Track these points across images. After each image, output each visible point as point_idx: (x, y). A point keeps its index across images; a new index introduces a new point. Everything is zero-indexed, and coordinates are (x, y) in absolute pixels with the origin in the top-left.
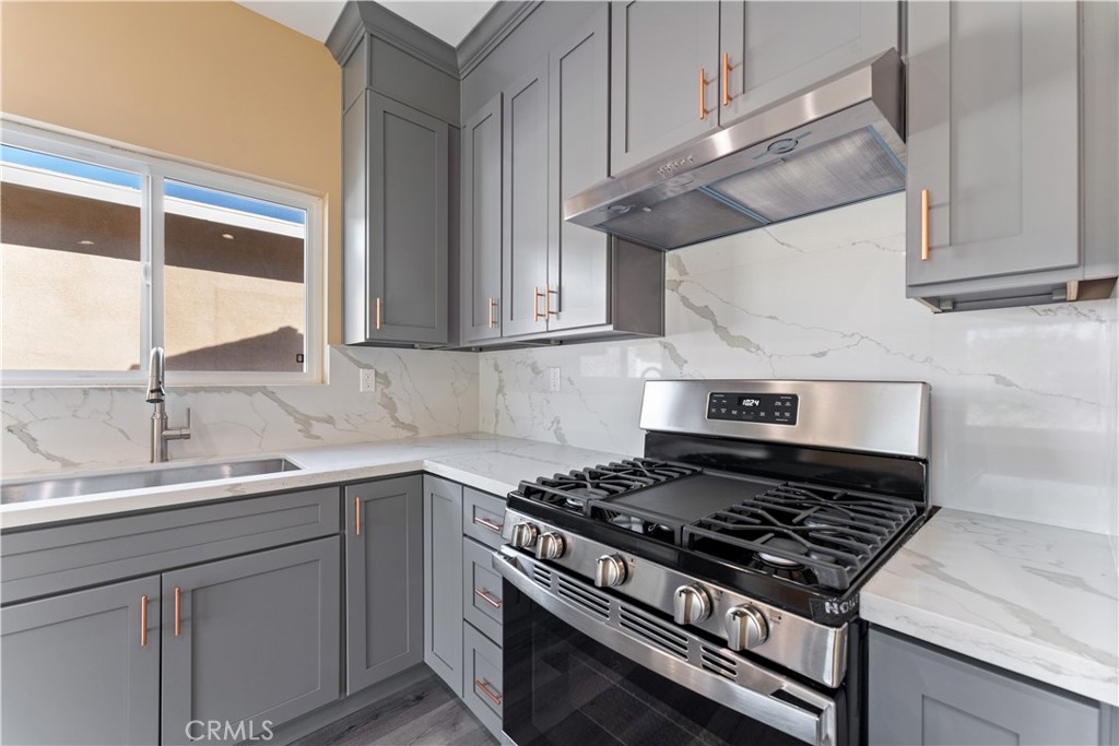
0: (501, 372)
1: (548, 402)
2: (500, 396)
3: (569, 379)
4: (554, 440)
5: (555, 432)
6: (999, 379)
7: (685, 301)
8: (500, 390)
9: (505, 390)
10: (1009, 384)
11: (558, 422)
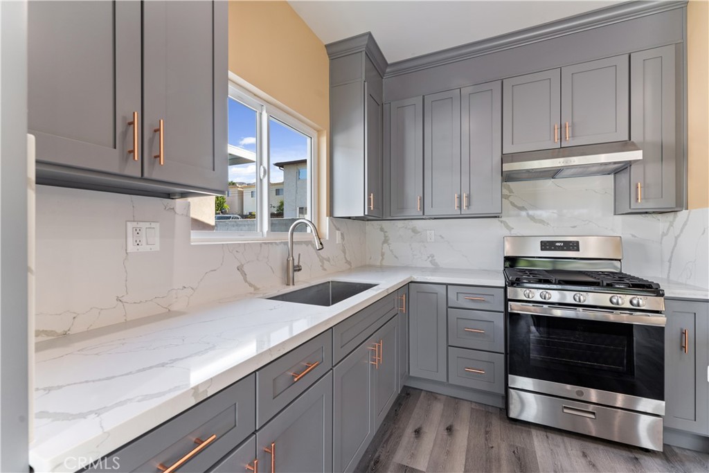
0: (386, 232)
1: (425, 247)
2: (385, 245)
3: (441, 236)
4: (430, 266)
5: (431, 261)
6: (633, 236)
7: (512, 204)
8: (386, 241)
9: (389, 242)
10: (635, 237)
11: (433, 257)
